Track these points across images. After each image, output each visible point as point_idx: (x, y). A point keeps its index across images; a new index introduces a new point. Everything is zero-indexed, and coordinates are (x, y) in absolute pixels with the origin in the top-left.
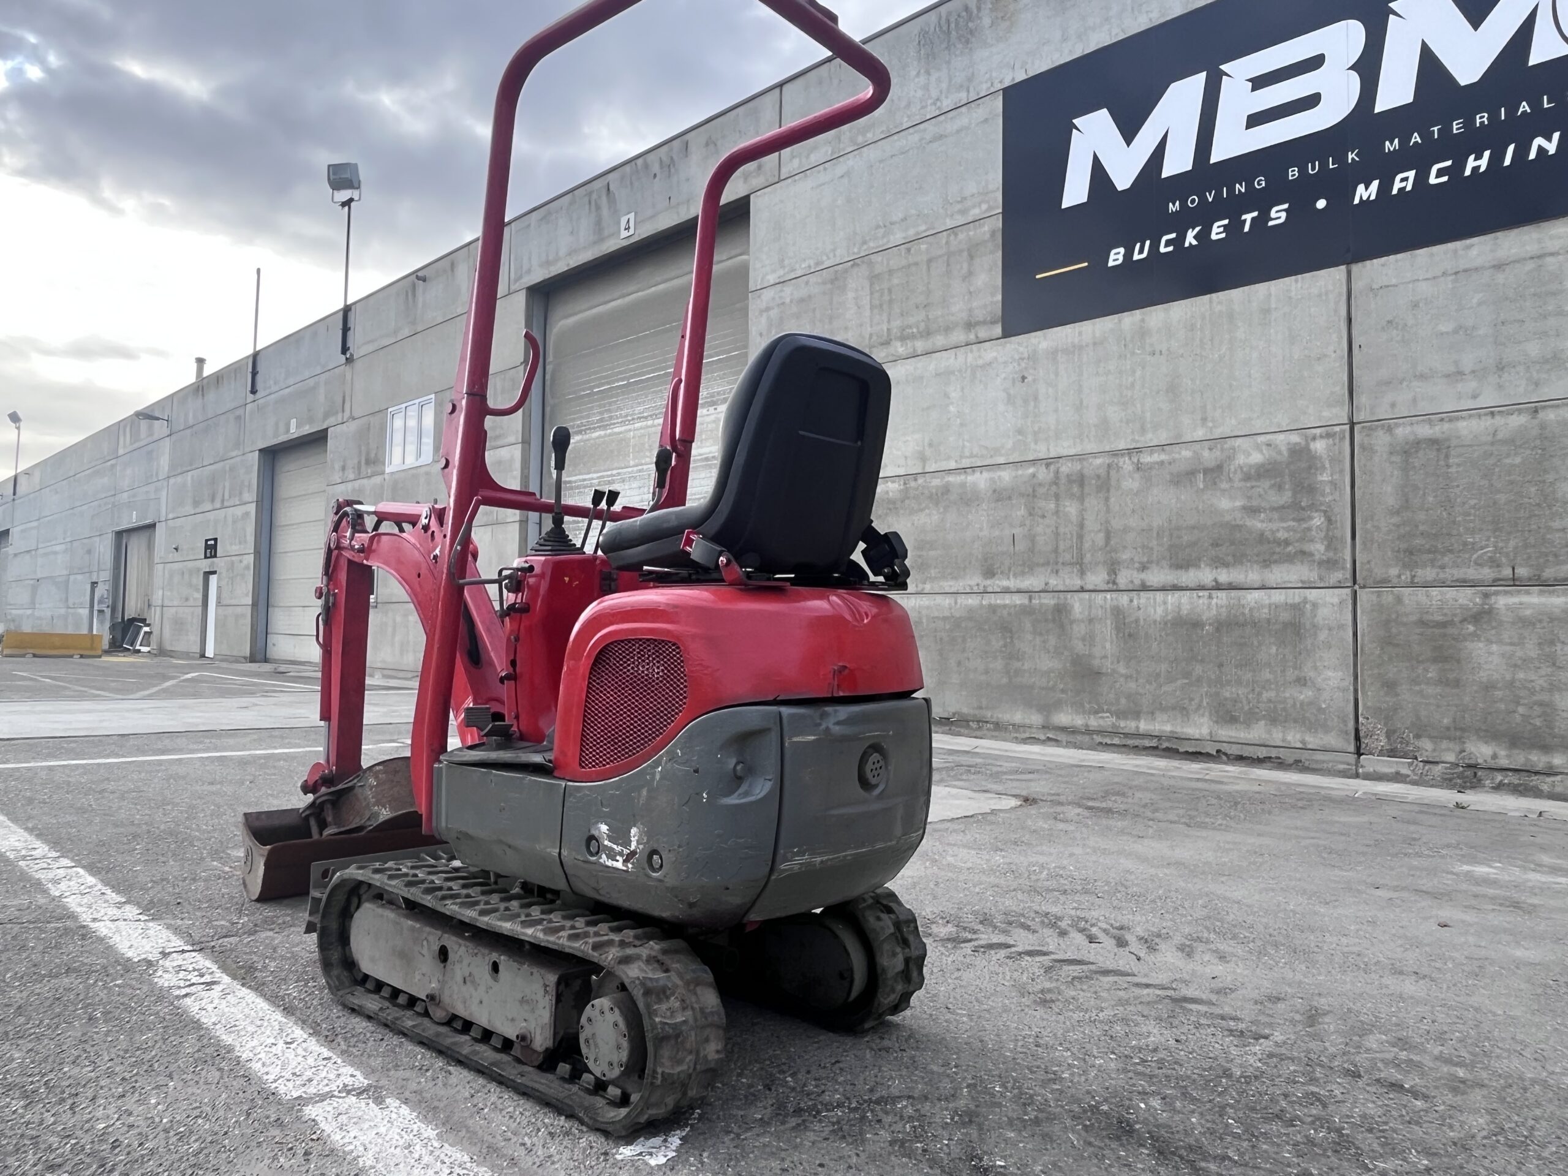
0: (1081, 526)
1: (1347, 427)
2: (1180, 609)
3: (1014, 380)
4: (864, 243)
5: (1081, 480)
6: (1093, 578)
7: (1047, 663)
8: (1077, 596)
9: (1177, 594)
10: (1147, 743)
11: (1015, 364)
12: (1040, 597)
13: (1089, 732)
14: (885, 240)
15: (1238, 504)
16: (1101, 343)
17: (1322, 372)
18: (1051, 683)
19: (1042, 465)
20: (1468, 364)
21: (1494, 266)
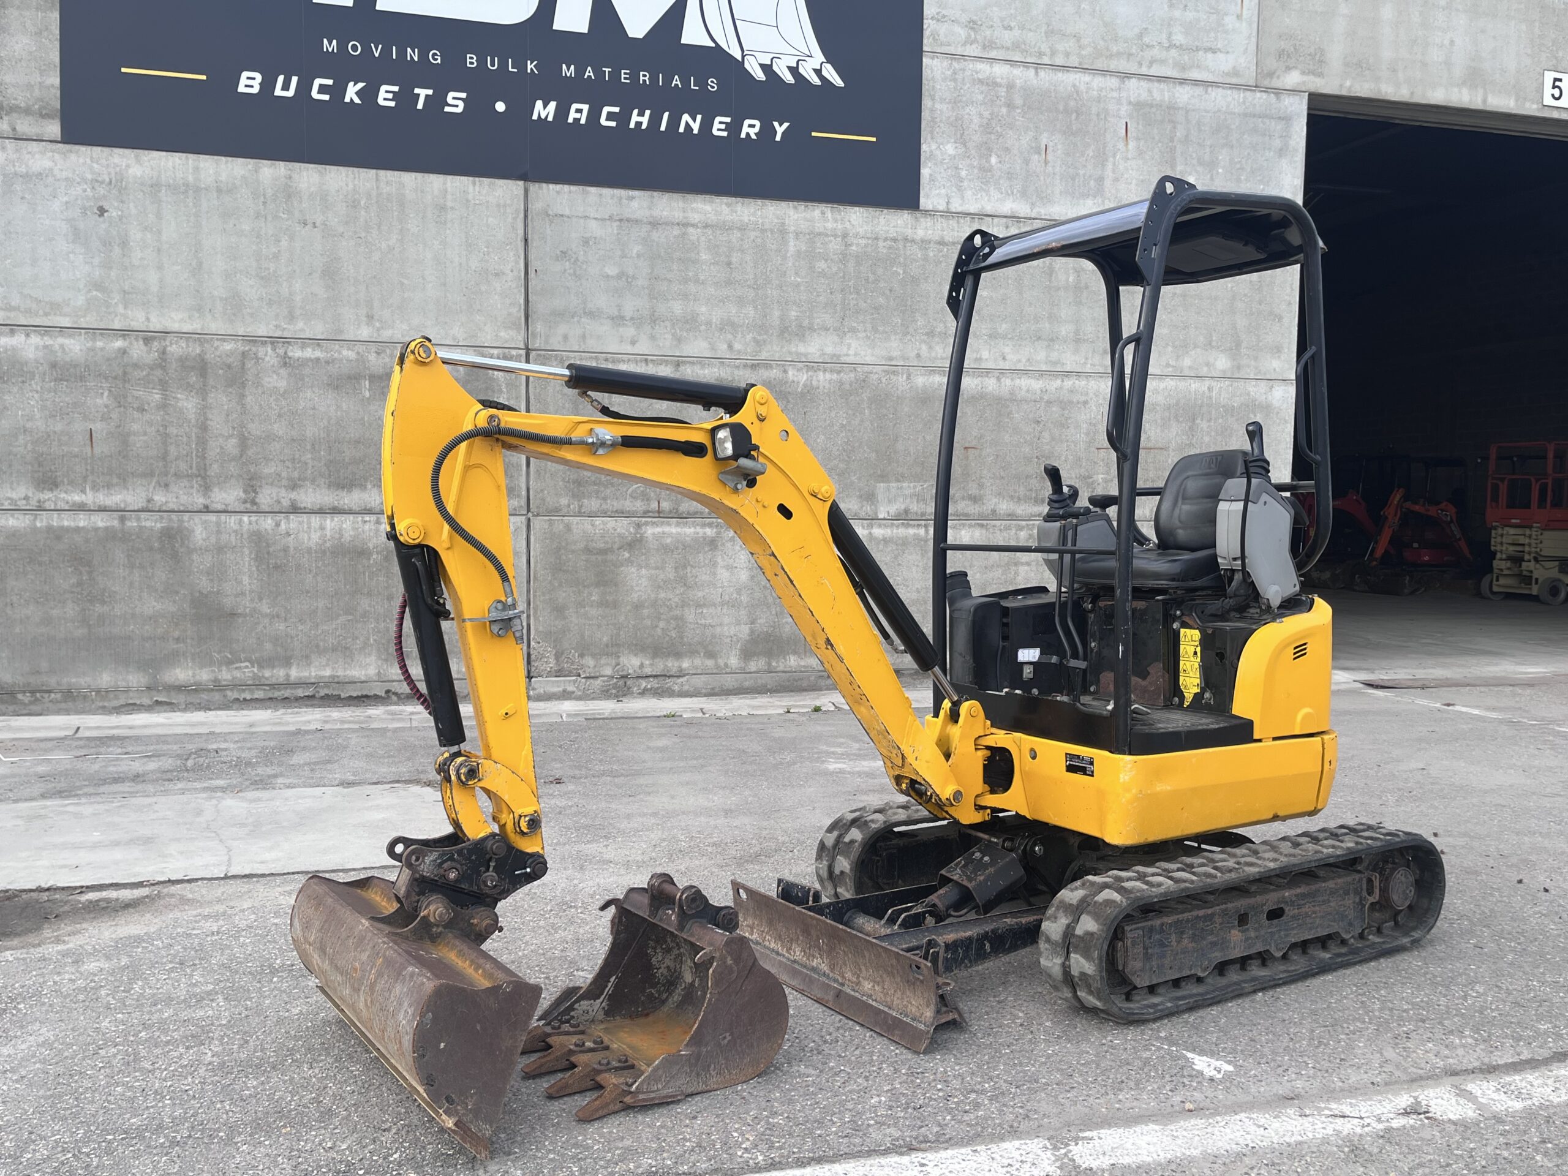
0: (204, 427)
1: (523, 352)
2: (341, 536)
3: (84, 209)
5: (201, 367)
6: (224, 495)
7: (151, 605)
8: (197, 519)
9: (337, 518)
10: (300, 693)
11: (88, 188)
12: (138, 519)
13: (218, 686)
16: (230, 191)
17: (499, 289)
18: (160, 631)
19: (137, 339)
20: (628, 311)
21: (650, 223)
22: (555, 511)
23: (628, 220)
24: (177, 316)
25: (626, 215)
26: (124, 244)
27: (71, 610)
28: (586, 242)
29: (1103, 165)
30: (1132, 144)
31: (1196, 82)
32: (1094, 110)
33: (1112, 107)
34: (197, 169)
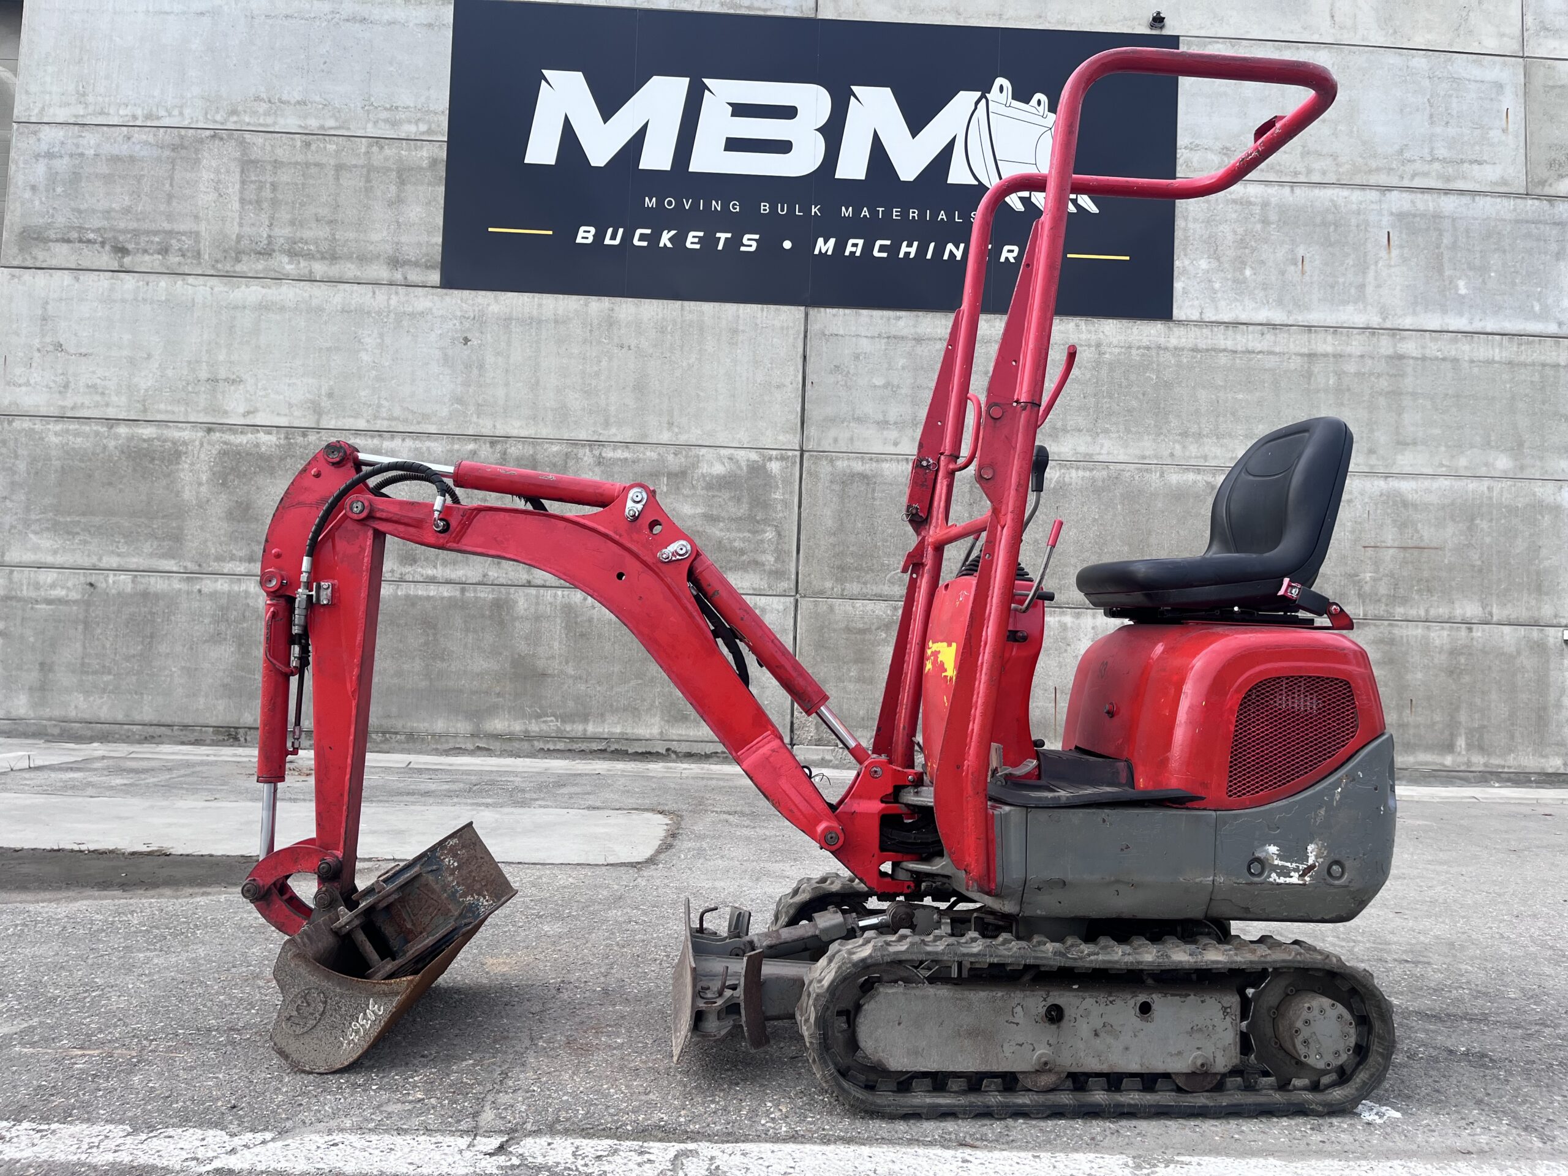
1: (798, 453)
3: (453, 339)
4: (234, 112)
7: (480, 664)
8: (521, 590)
10: (595, 746)
11: (457, 323)
12: (475, 591)
13: (528, 737)
14: (269, 120)
15: (700, 510)
16: (564, 322)
17: (779, 399)
18: (485, 686)
19: (485, 443)
20: (892, 416)
21: (915, 339)
22: (820, 594)
23: (895, 337)
24: (517, 424)
25: (893, 332)
26: (481, 367)
27: (418, 665)
28: (857, 357)
29: (1364, 273)
30: (1395, 252)
31: (1462, 192)
32: (1354, 222)
33: (1373, 218)
34: (540, 305)
